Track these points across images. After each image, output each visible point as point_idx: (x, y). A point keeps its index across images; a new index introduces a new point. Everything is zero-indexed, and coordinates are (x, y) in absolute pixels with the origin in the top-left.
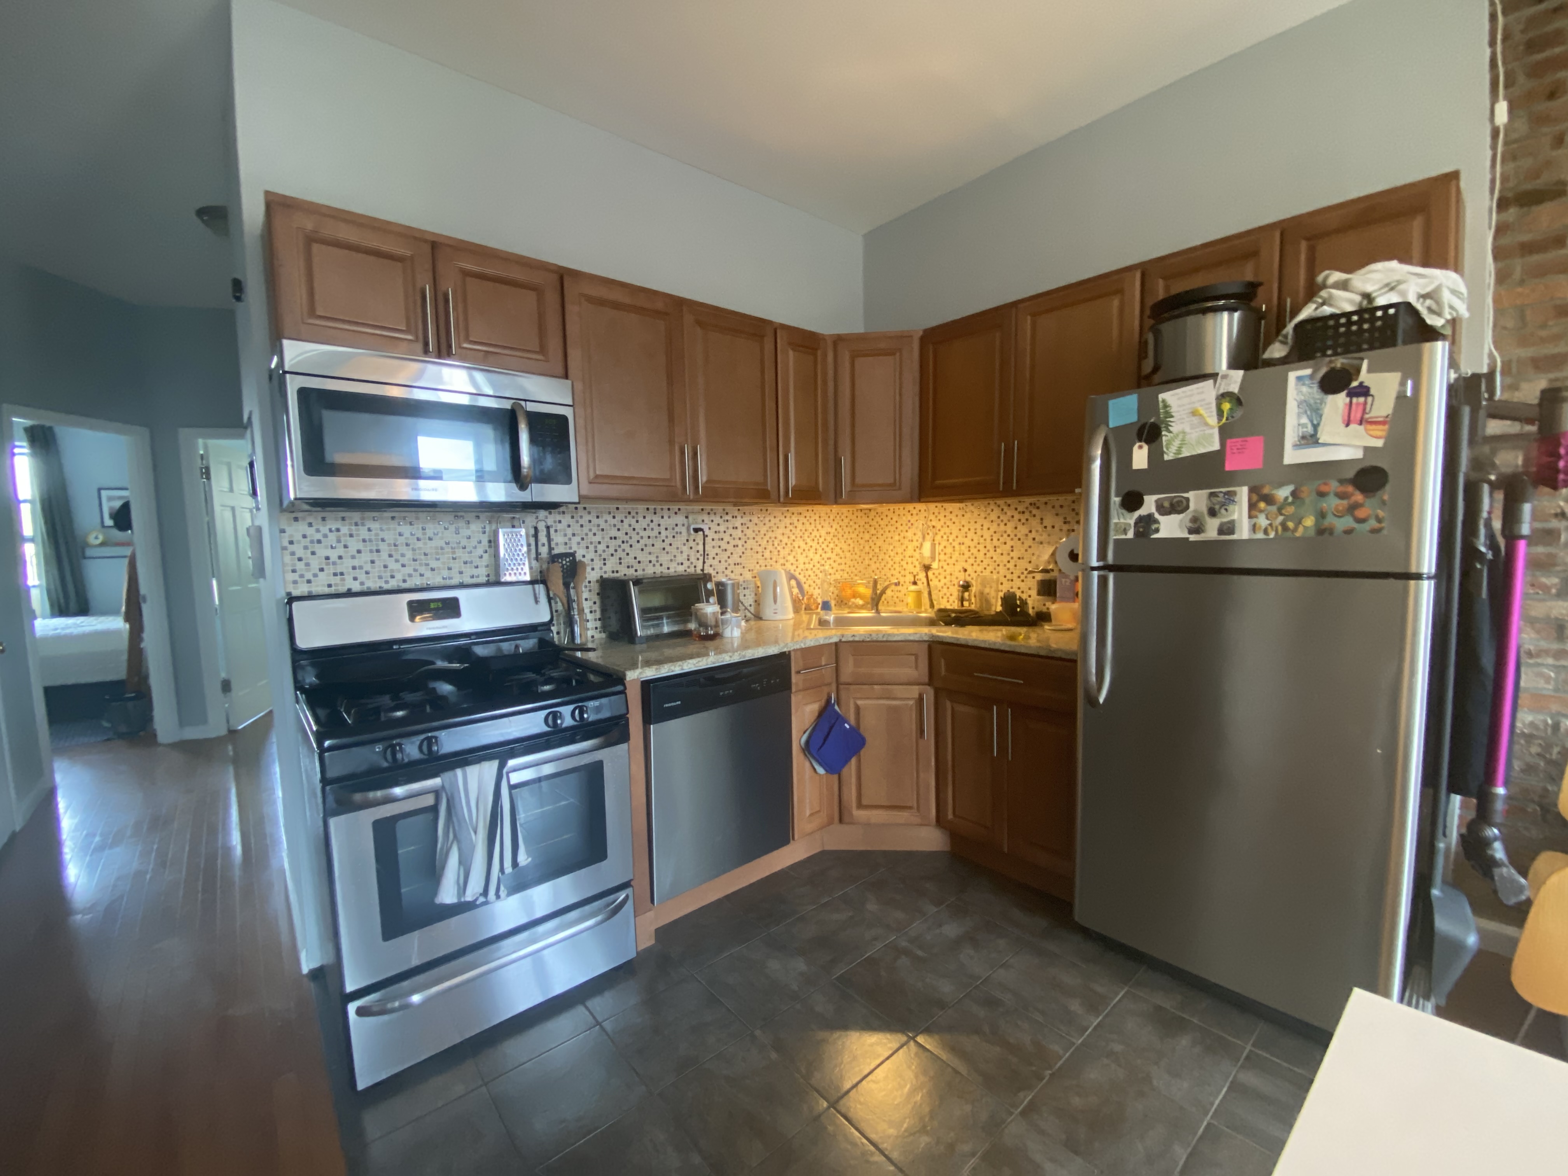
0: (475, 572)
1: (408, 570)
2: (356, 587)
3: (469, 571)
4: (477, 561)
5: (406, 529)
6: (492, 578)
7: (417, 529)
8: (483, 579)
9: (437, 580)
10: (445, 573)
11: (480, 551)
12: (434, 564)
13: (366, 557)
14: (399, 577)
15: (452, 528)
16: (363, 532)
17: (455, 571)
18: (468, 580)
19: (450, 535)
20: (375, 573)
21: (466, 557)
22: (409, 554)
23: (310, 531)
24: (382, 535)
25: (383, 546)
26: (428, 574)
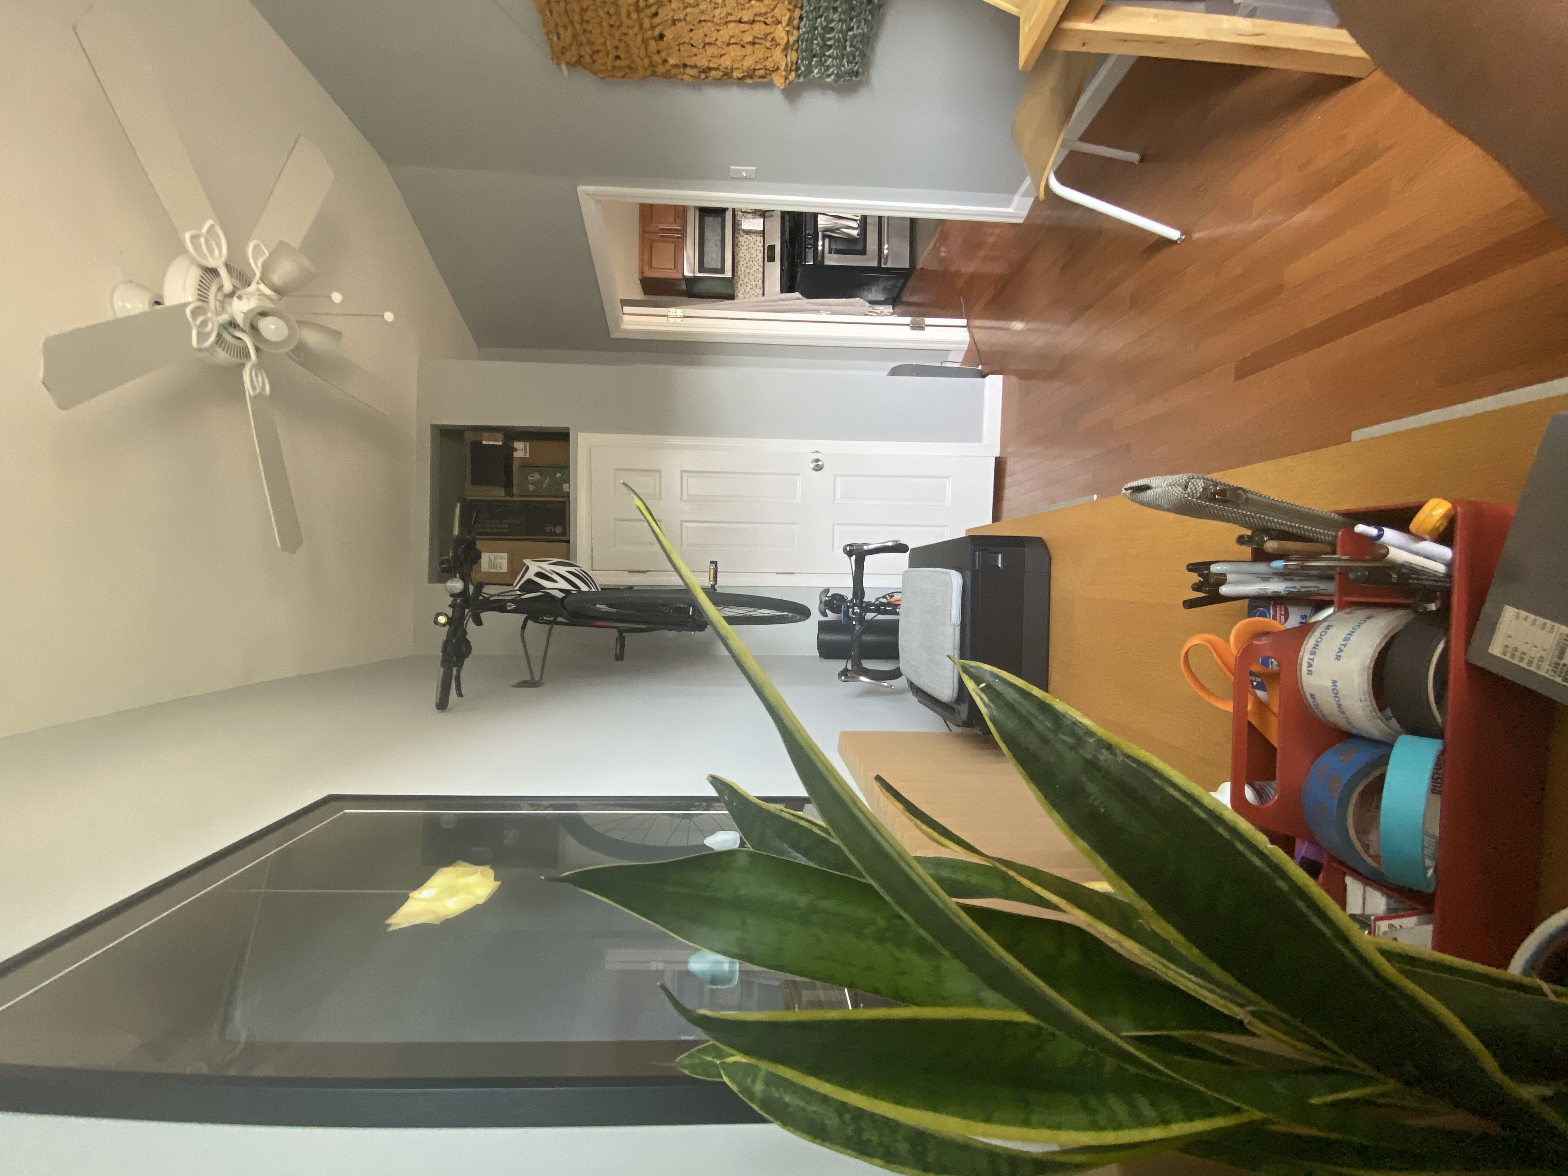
0: (758, 241)
1: (756, 264)
2: (761, 281)
3: (758, 243)
4: (754, 240)
5: (741, 263)
6: (762, 235)
7: (741, 260)
8: (762, 238)
9: (761, 255)
10: (758, 252)
11: (750, 238)
12: (754, 255)
13: (750, 277)
14: (758, 267)
15: (741, 247)
16: (742, 277)
17: (758, 248)
18: (762, 244)
19: (744, 249)
20: (757, 275)
21: (753, 244)
22: (751, 263)
23: (741, 292)
24: (743, 271)
25: (748, 271)
26: (758, 258)
